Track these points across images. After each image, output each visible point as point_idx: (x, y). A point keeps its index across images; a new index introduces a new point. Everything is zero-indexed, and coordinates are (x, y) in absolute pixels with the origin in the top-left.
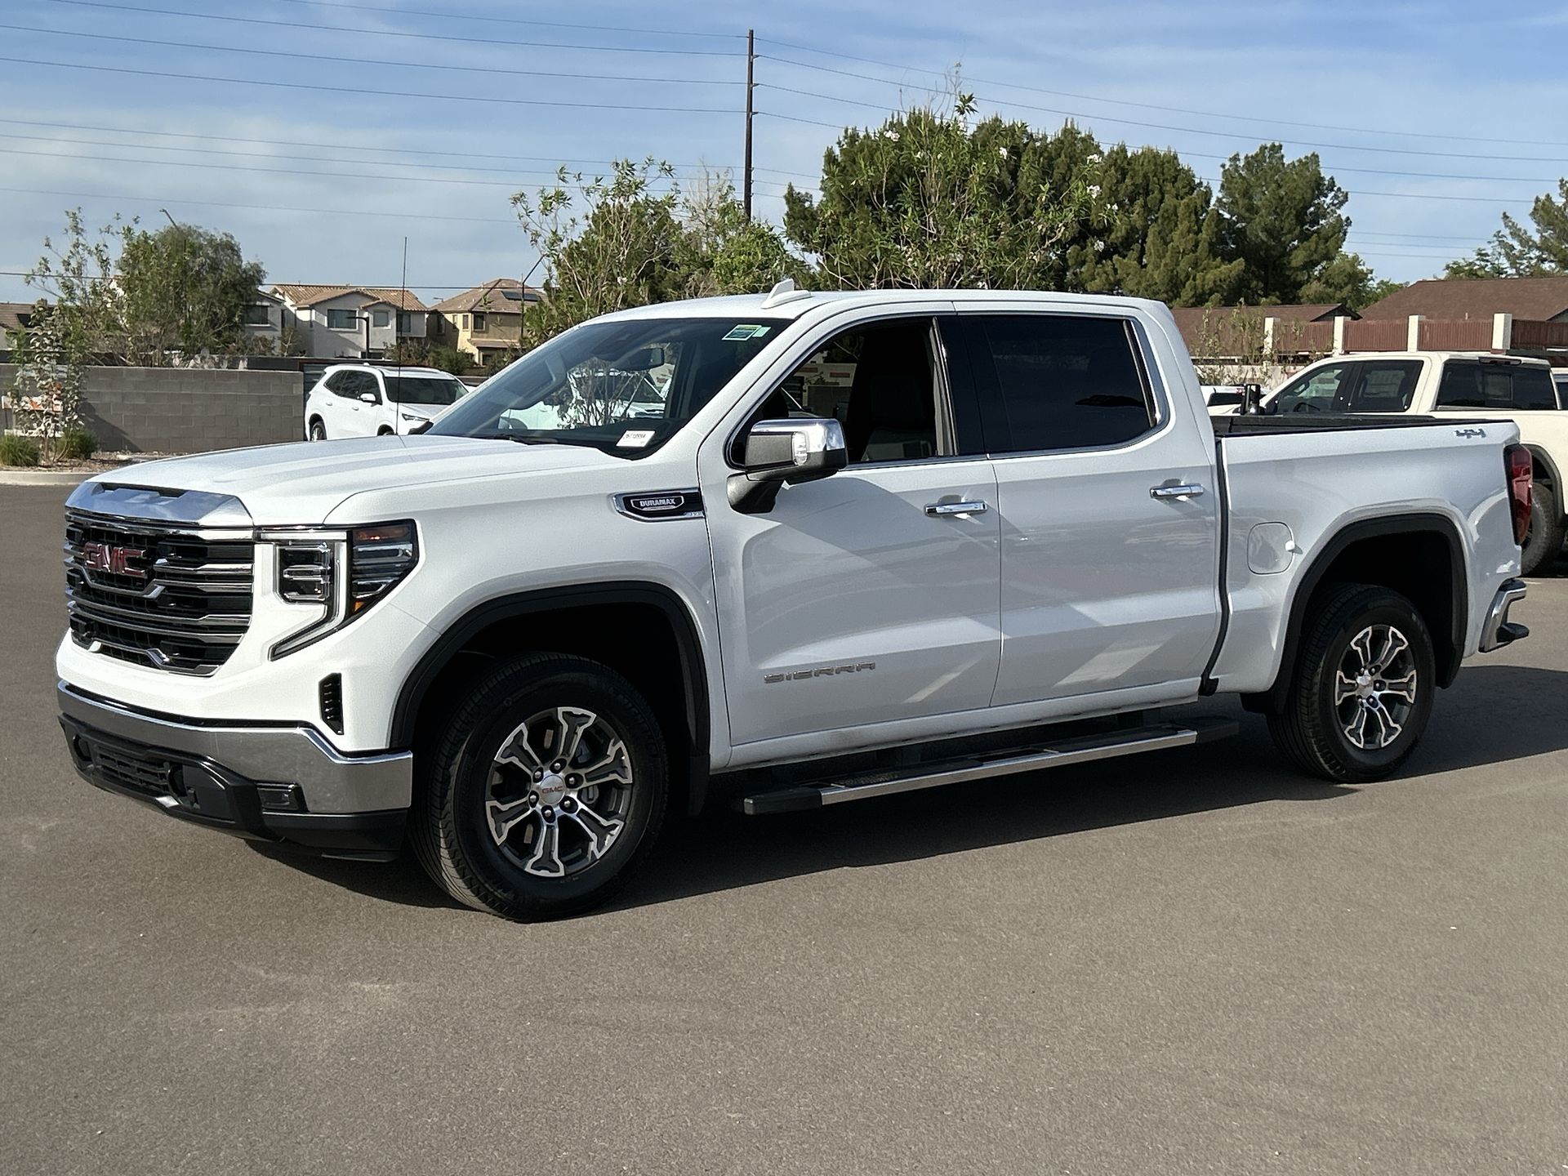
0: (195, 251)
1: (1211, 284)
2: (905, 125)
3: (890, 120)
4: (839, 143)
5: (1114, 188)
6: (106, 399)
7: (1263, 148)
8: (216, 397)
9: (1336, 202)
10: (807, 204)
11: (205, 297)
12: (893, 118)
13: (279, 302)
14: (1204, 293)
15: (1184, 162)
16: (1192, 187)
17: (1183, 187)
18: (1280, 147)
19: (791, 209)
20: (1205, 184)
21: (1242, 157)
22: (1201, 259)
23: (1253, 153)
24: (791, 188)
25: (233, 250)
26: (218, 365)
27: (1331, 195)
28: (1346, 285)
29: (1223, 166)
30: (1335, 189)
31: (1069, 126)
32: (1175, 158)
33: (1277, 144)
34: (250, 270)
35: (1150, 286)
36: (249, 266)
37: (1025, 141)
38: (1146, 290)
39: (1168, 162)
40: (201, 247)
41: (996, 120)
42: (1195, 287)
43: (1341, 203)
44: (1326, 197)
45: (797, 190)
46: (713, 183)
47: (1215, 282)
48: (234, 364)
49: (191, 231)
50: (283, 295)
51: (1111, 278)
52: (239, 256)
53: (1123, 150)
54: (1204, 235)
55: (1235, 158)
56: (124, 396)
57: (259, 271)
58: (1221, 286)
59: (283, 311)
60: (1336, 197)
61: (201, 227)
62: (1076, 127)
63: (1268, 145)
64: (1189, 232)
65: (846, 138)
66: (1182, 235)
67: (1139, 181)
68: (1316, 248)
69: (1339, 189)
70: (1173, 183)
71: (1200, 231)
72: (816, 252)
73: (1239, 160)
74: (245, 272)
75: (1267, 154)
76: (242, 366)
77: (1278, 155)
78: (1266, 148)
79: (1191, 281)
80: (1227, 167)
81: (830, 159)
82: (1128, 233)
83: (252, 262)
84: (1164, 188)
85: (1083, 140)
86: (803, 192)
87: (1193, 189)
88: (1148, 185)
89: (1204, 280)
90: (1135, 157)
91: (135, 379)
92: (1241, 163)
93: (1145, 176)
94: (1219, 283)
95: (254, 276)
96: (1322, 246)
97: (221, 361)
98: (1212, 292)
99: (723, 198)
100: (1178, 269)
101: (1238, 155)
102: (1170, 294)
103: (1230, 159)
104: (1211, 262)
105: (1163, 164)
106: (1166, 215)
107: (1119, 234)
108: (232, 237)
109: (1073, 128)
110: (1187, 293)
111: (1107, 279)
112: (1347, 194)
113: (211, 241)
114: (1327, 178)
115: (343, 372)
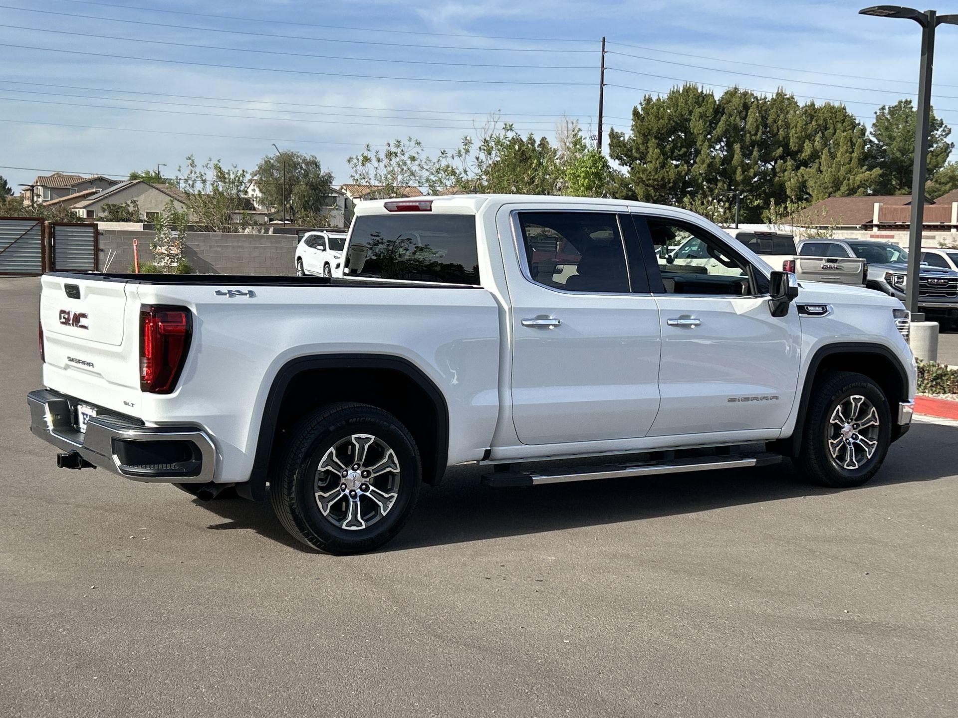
0: (295, 165)
1: (859, 183)
2: (681, 92)
3: (672, 90)
4: (641, 104)
5: (804, 127)
7: (900, 102)
9: (944, 134)
10: (622, 139)
11: (300, 191)
12: (674, 88)
13: (343, 194)
14: (854, 188)
15: (849, 111)
16: (854, 125)
17: (848, 126)
18: (911, 102)
19: (611, 141)
20: (862, 124)
21: (887, 108)
22: (853, 168)
23: (894, 105)
24: (612, 130)
25: (316, 165)
26: (259, 231)
27: (942, 129)
28: (949, 182)
29: (876, 113)
30: (943, 126)
31: (780, 91)
32: (844, 109)
33: (909, 100)
34: (325, 176)
35: (822, 184)
36: (325, 174)
37: (752, 100)
38: (820, 187)
39: (839, 111)
40: (299, 164)
41: (736, 88)
42: (849, 185)
43: (947, 135)
44: (938, 130)
45: (616, 130)
46: (570, 126)
47: (861, 182)
48: (267, 231)
49: (293, 155)
50: (346, 190)
51: (801, 180)
52: (320, 169)
53: (813, 105)
54: (855, 155)
55: (883, 108)
57: (330, 177)
58: (865, 184)
59: (346, 199)
60: (944, 131)
61: (299, 152)
62: (784, 92)
63: (904, 100)
64: (846, 152)
65: (644, 100)
66: (842, 155)
67: (821, 122)
68: (930, 162)
69: (946, 126)
70: (843, 123)
71: (853, 152)
72: (626, 165)
73: (885, 109)
74: (323, 177)
75: (903, 106)
77: (910, 106)
78: (902, 102)
79: (846, 181)
80: (878, 114)
81: (636, 113)
82: (812, 153)
83: (327, 172)
84: (836, 127)
85: (788, 99)
86: (619, 132)
87: (854, 127)
88: (826, 125)
89: (854, 180)
90: (821, 109)
92: (886, 111)
93: (825, 120)
94: (863, 182)
95: (327, 180)
96: (934, 160)
98: (859, 187)
99: (576, 135)
100: (839, 174)
101: (884, 106)
102: (834, 188)
103: (880, 109)
104: (859, 170)
105: (837, 112)
106: (836, 142)
107: (807, 154)
108: (316, 158)
109: (782, 92)
110: (844, 188)
111: (798, 180)
112: (950, 129)
113: (304, 160)
114: (939, 119)
115: (312, 236)
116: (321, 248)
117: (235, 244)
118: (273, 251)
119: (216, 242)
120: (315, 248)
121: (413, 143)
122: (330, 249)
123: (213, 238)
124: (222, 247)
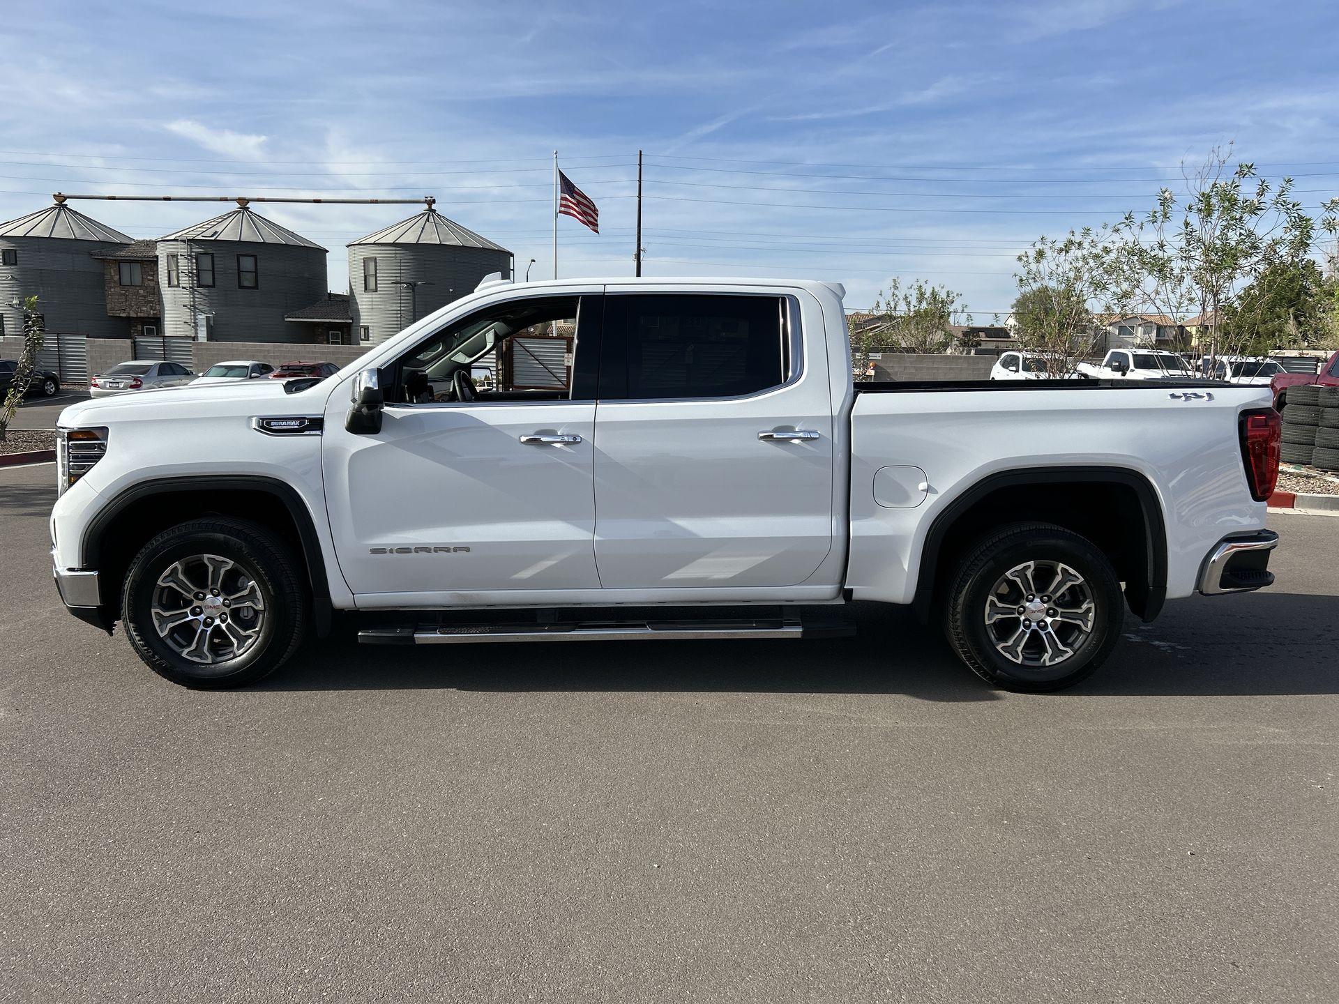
6: (896, 370)
8: (951, 369)
26: (962, 353)
48: (969, 352)
56: (905, 368)
76: (973, 352)
91: (911, 360)
97: (963, 350)
115: (1008, 355)
116: (1014, 368)
117: (930, 365)
118: (970, 372)
119: (911, 363)
120: (1008, 368)
121: (1109, 230)
122: (1023, 370)
123: (908, 360)
124: (916, 369)
